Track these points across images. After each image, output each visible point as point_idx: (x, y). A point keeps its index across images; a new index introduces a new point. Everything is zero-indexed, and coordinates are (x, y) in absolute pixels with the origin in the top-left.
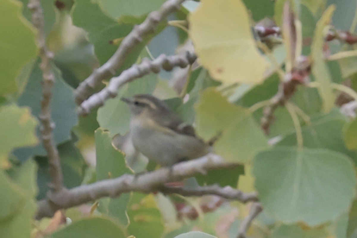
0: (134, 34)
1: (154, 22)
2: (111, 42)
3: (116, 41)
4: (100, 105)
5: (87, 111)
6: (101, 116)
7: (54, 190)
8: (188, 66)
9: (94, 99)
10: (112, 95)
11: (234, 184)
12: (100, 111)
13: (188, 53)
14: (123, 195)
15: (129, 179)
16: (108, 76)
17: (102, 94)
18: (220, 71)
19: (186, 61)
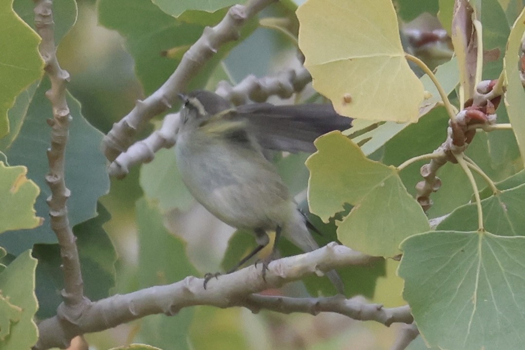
0: (203, 41)
1: (238, 21)
2: (165, 54)
3: (172, 52)
4: (147, 158)
5: (125, 169)
6: (147, 177)
7: (69, 302)
8: (294, 95)
9: (135, 150)
10: (166, 143)
11: (368, 292)
12: (145, 169)
13: (293, 73)
14: (183, 311)
15: (194, 284)
16: (159, 110)
17: (150, 141)
18: (347, 101)
19: (290, 86)
